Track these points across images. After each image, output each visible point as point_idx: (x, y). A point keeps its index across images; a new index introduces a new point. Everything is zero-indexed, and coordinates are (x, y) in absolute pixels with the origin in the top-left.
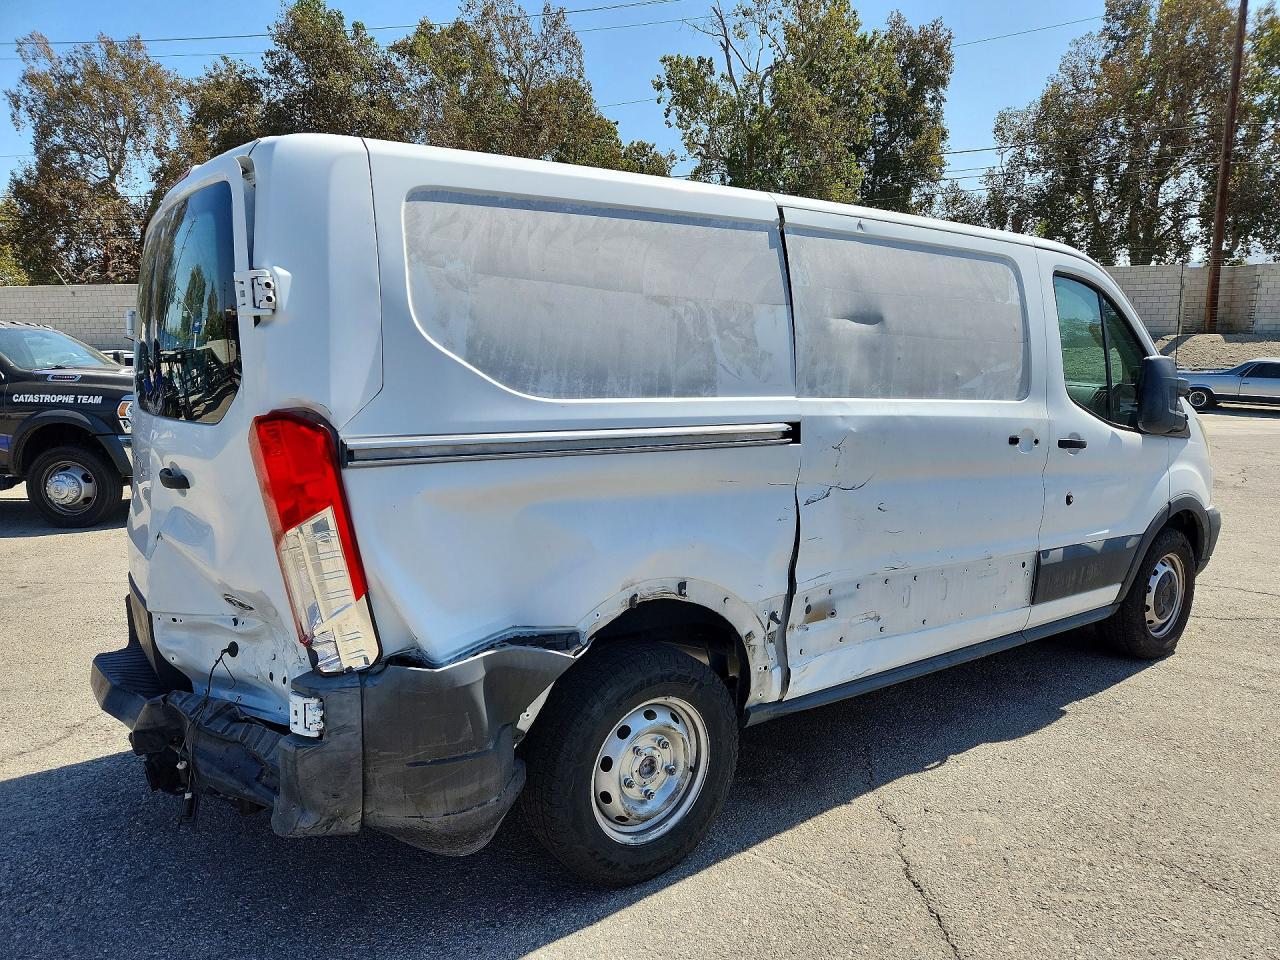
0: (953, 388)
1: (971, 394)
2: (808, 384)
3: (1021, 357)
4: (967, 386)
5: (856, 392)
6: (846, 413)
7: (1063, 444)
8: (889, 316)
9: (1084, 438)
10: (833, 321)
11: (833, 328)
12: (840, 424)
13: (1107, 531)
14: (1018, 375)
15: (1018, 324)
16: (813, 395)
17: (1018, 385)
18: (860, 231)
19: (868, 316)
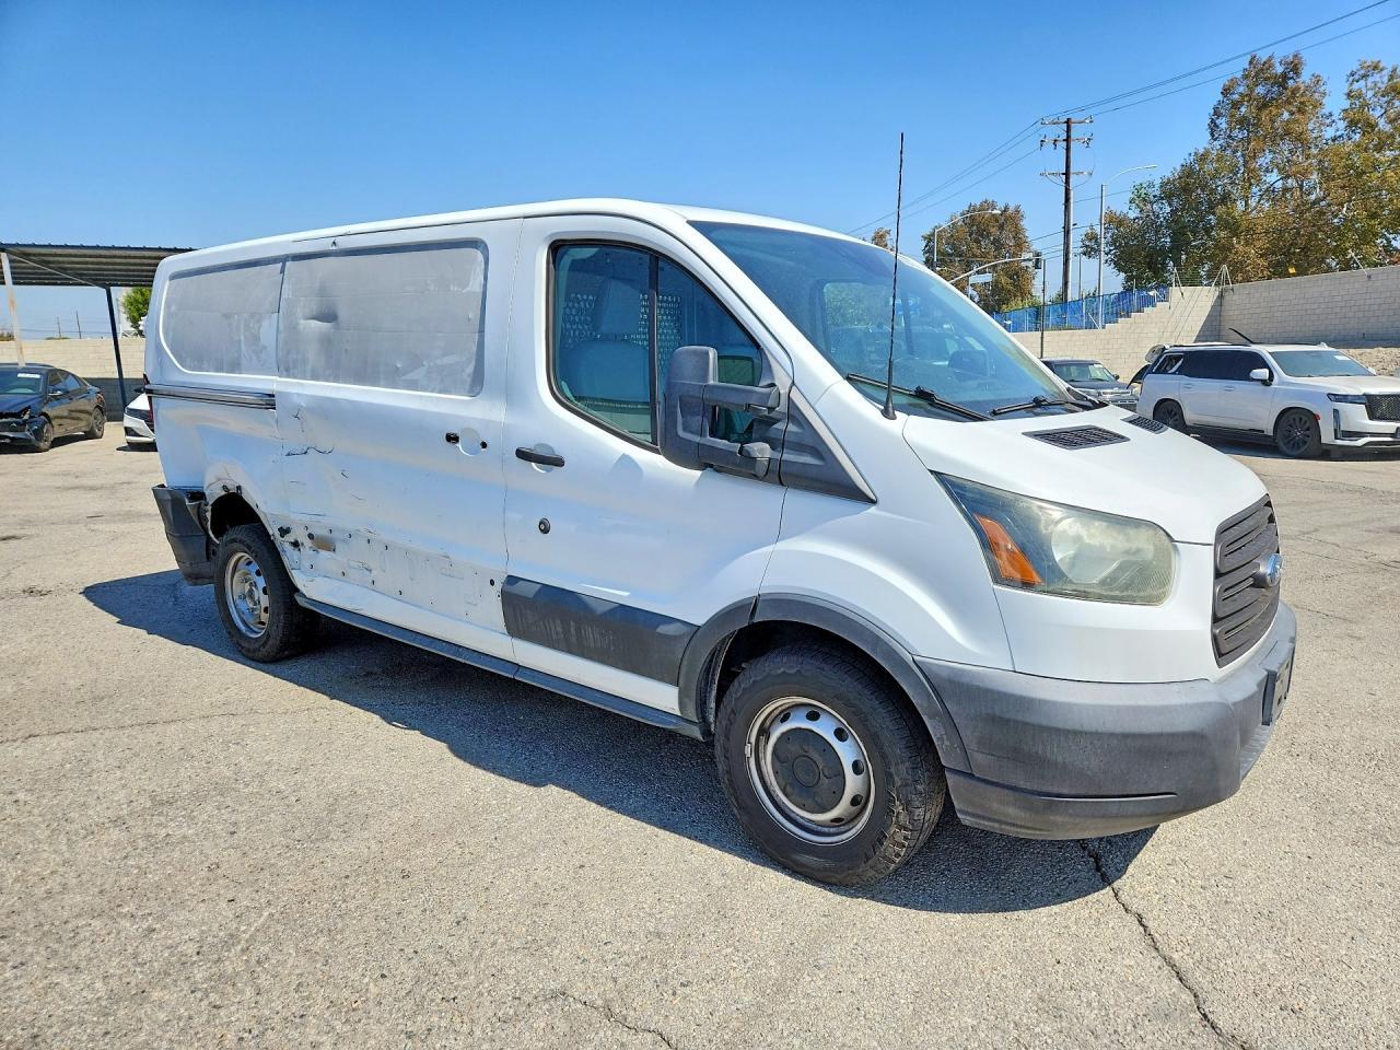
0: (393, 378)
1: (413, 385)
2: (286, 368)
3: (474, 349)
4: (409, 376)
5: (315, 377)
6: (301, 391)
7: (521, 454)
8: (343, 314)
9: (560, 451)
10: (302, 322)
11: (301, 327)
12: (296, 400)
13: (626, 594)
14: (470, 369)
15: (474, 314)
16: (288, 377)
17: (469, 380)
18: (334, 248)
19: (328, 316)
